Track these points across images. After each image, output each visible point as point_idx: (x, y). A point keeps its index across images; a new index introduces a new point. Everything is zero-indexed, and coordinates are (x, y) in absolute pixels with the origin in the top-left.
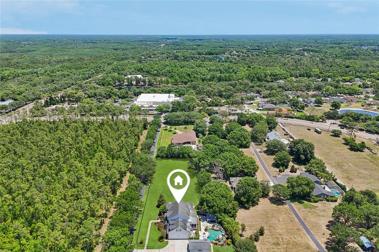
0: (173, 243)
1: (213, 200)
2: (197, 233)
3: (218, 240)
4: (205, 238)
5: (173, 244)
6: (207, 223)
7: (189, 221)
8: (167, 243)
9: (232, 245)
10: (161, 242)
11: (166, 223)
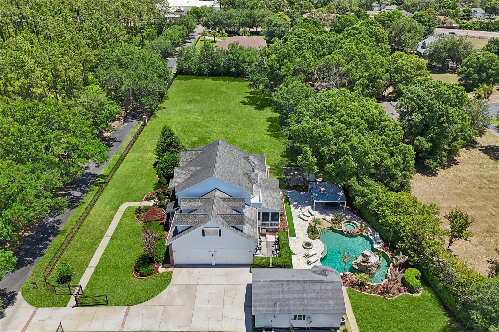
0: (192, 282)
1: (337, 134)
2: (282, 241)
3: (360, 269)
4: (312, 259)
5: (187, 286)
6: (312, 211)
7: (255, 200)
8: (167, 279)
9: (423, 292)
10: (142, 276)
11: (170, 208)
